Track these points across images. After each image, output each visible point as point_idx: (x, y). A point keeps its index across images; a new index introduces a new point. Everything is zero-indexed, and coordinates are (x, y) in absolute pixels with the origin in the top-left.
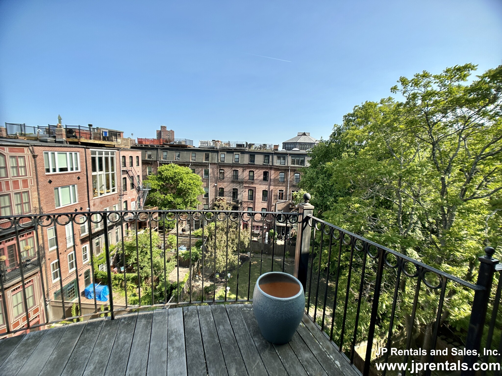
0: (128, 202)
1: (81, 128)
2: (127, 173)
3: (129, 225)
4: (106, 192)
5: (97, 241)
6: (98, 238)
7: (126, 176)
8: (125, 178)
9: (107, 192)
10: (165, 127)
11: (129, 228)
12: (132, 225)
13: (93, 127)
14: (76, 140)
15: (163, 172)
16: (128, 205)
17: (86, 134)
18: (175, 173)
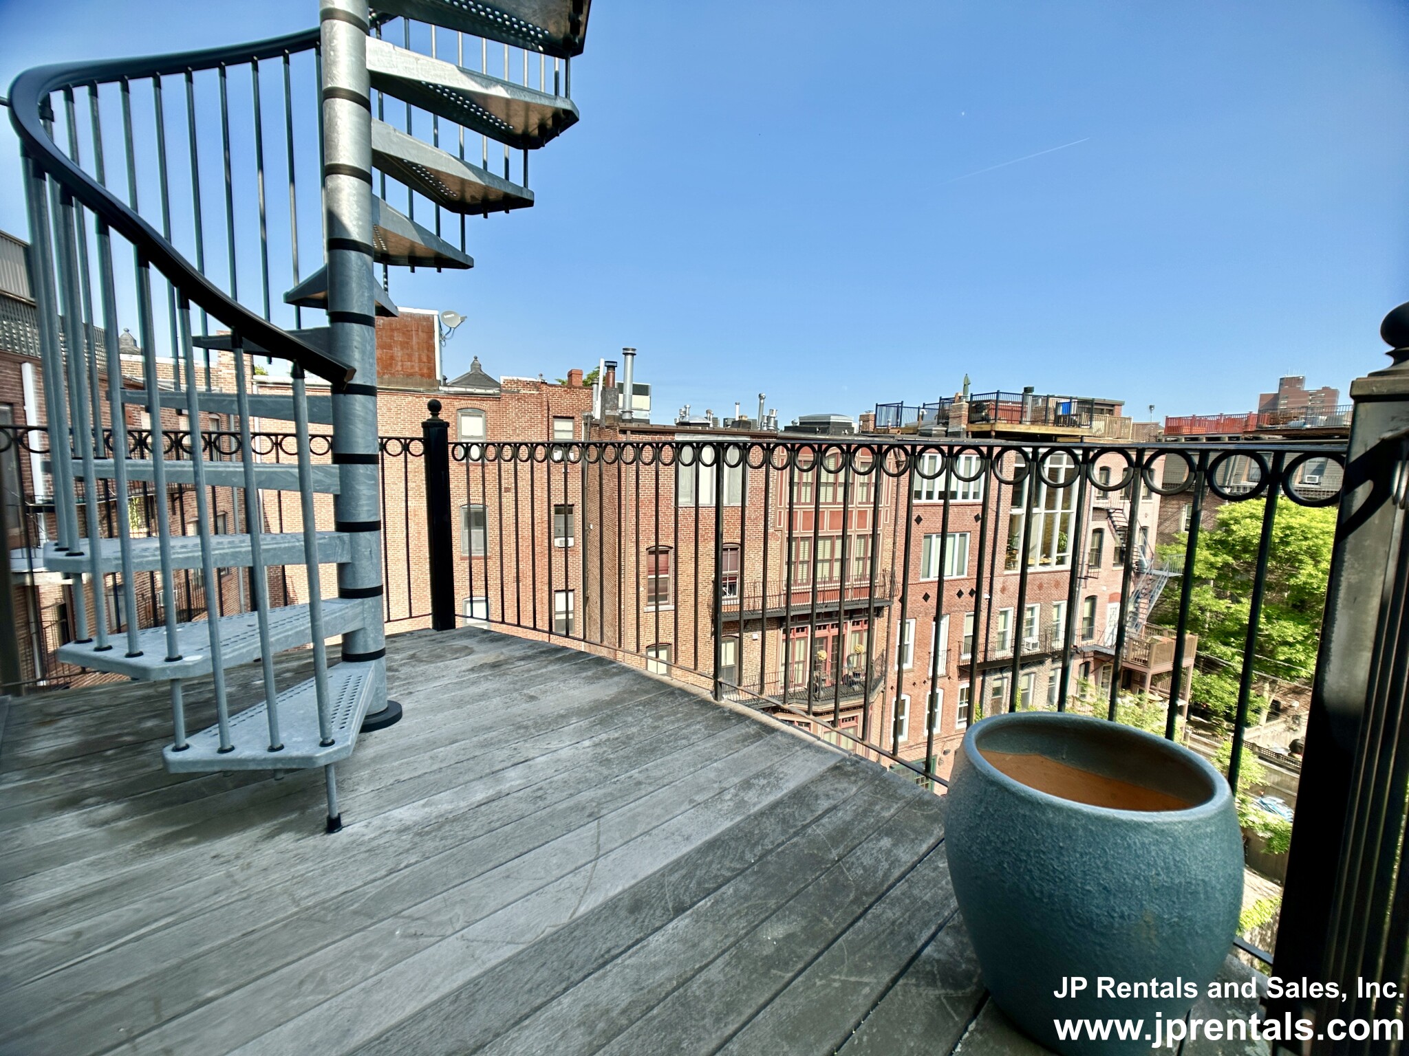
0: (1098, 601)
1: (1002, 397)
2: (1109, 516)
3: (1092, 667)
4: (1039, 562)
5: (997, 684)
6: (999, 675)
7: (1103, 524)
8: (1099, 531)
9: (1044, 564)
10: (1299, 381)
11: (1091, 677)
12: (1101, 671)
13: (1034, 394)
14: (986, 428)
15: (1237, 521)
16: (1098, 611)
17: (1012, 410)
18: (1290, 528)
